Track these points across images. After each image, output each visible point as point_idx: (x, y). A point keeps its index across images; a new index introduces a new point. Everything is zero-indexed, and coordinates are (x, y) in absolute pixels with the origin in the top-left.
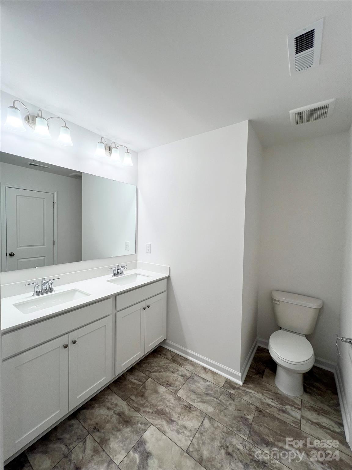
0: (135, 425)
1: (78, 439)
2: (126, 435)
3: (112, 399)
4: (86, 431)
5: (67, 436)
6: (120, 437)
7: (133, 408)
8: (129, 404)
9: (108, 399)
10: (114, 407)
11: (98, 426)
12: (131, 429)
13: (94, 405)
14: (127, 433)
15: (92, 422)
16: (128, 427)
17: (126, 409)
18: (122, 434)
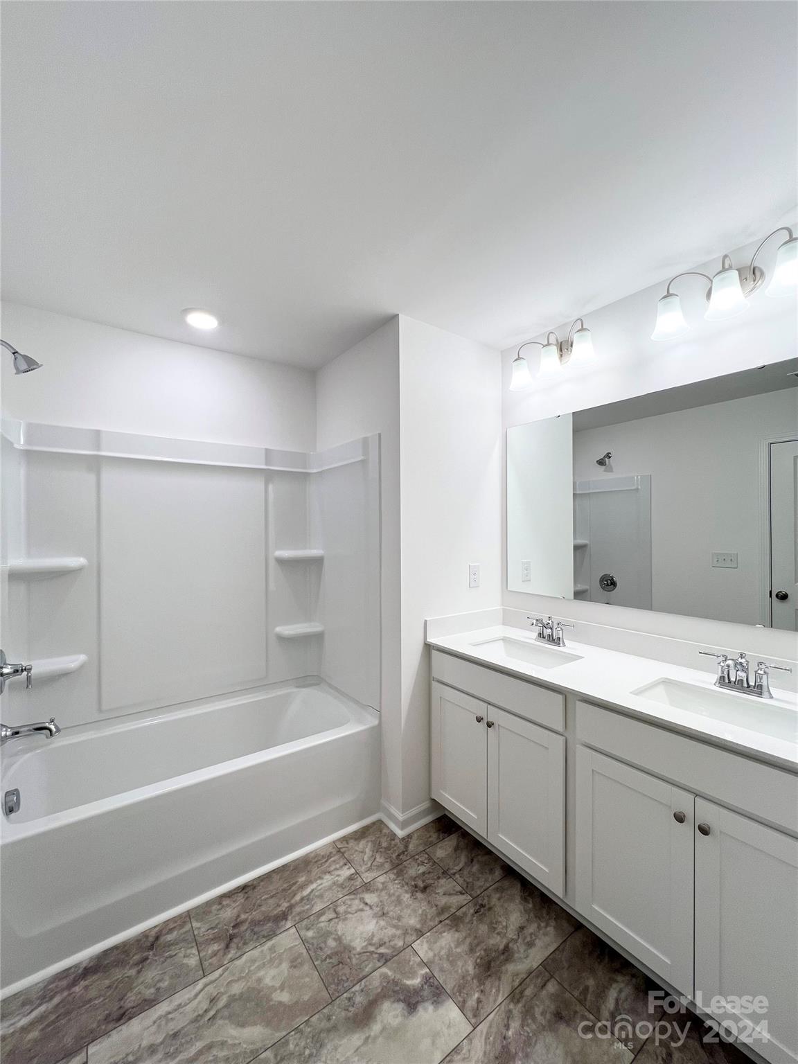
0: (478, 984)
1: (468, 883)
2: (460, 963)
3: (545, 934)
4: (479, 893)
5: (475, 868)
6: (459, 950)
7: (521, 984)
8: (533, 974)
9: (546, 927)
10: (524, 940)
11: (485, 910)
12: (469, 974)
13: (531, 902)
14: (463, 966)
15: (494, 901)
16: (475, 968)
17: (519, 967)
18: (463, 954)
